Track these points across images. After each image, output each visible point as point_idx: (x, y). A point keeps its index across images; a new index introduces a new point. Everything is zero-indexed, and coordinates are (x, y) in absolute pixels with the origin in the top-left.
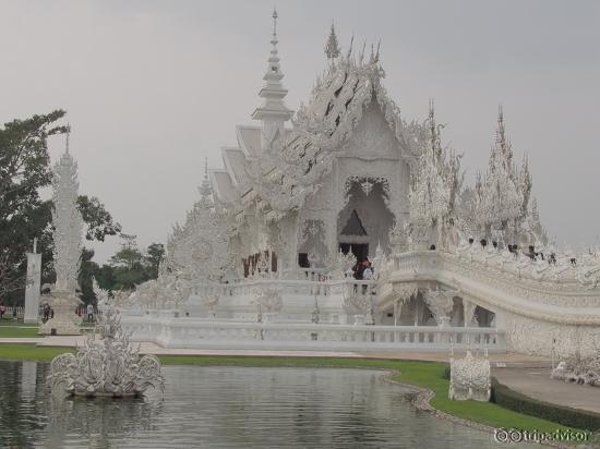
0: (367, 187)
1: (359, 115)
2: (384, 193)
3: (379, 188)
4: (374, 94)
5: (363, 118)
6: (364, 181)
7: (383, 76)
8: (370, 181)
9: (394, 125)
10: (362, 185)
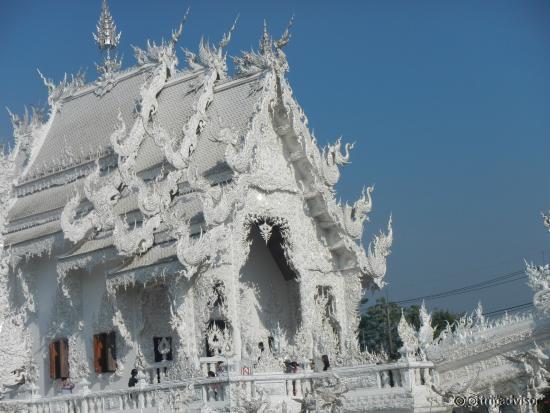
0: (266, 231)
2: (282, 240)
4: (279, 92)
6: (263, 221)
8: (269, 222)
10: (261, 227)
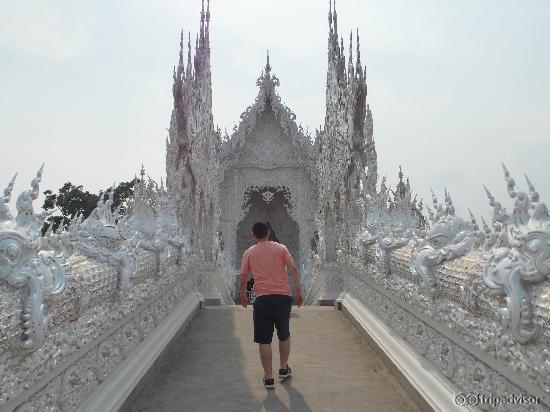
0: (268, 196)
1: (252, 122)
2: (286, 202)
3: (281, 196)
5: (256, 126)
6: (265, 190)
7: (278, 84)
8: (272, 190)
9: (289, 131)
10: (263, 194)
